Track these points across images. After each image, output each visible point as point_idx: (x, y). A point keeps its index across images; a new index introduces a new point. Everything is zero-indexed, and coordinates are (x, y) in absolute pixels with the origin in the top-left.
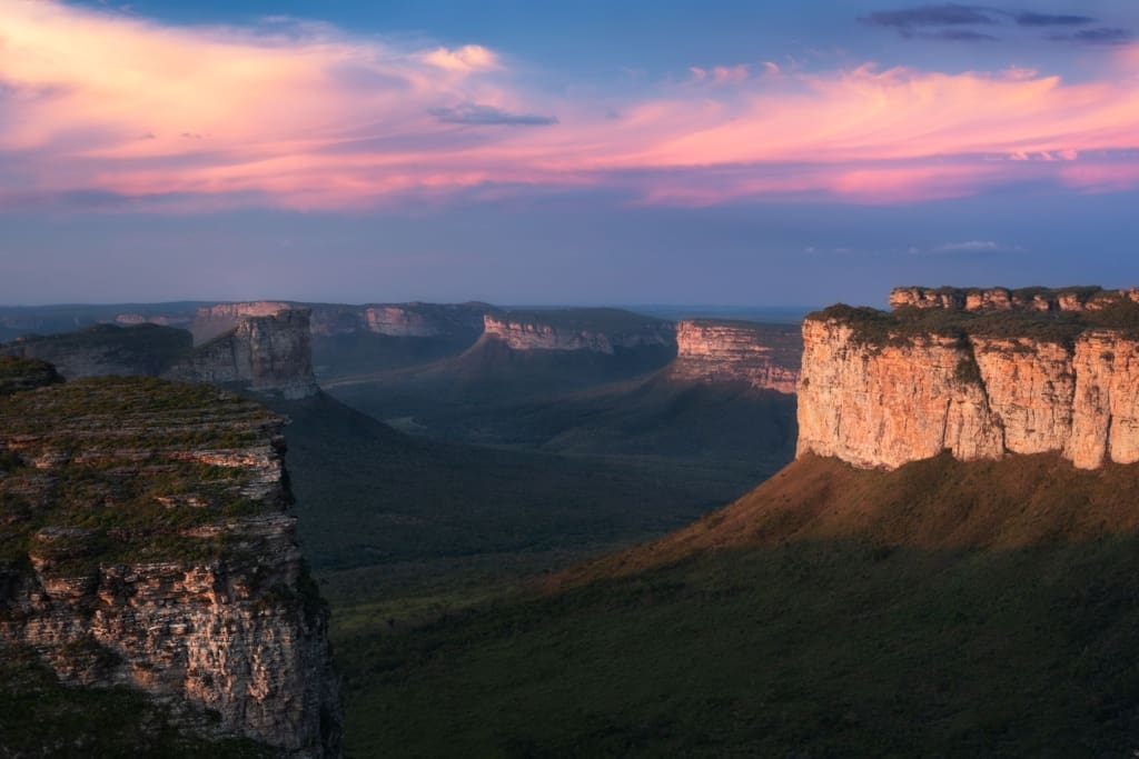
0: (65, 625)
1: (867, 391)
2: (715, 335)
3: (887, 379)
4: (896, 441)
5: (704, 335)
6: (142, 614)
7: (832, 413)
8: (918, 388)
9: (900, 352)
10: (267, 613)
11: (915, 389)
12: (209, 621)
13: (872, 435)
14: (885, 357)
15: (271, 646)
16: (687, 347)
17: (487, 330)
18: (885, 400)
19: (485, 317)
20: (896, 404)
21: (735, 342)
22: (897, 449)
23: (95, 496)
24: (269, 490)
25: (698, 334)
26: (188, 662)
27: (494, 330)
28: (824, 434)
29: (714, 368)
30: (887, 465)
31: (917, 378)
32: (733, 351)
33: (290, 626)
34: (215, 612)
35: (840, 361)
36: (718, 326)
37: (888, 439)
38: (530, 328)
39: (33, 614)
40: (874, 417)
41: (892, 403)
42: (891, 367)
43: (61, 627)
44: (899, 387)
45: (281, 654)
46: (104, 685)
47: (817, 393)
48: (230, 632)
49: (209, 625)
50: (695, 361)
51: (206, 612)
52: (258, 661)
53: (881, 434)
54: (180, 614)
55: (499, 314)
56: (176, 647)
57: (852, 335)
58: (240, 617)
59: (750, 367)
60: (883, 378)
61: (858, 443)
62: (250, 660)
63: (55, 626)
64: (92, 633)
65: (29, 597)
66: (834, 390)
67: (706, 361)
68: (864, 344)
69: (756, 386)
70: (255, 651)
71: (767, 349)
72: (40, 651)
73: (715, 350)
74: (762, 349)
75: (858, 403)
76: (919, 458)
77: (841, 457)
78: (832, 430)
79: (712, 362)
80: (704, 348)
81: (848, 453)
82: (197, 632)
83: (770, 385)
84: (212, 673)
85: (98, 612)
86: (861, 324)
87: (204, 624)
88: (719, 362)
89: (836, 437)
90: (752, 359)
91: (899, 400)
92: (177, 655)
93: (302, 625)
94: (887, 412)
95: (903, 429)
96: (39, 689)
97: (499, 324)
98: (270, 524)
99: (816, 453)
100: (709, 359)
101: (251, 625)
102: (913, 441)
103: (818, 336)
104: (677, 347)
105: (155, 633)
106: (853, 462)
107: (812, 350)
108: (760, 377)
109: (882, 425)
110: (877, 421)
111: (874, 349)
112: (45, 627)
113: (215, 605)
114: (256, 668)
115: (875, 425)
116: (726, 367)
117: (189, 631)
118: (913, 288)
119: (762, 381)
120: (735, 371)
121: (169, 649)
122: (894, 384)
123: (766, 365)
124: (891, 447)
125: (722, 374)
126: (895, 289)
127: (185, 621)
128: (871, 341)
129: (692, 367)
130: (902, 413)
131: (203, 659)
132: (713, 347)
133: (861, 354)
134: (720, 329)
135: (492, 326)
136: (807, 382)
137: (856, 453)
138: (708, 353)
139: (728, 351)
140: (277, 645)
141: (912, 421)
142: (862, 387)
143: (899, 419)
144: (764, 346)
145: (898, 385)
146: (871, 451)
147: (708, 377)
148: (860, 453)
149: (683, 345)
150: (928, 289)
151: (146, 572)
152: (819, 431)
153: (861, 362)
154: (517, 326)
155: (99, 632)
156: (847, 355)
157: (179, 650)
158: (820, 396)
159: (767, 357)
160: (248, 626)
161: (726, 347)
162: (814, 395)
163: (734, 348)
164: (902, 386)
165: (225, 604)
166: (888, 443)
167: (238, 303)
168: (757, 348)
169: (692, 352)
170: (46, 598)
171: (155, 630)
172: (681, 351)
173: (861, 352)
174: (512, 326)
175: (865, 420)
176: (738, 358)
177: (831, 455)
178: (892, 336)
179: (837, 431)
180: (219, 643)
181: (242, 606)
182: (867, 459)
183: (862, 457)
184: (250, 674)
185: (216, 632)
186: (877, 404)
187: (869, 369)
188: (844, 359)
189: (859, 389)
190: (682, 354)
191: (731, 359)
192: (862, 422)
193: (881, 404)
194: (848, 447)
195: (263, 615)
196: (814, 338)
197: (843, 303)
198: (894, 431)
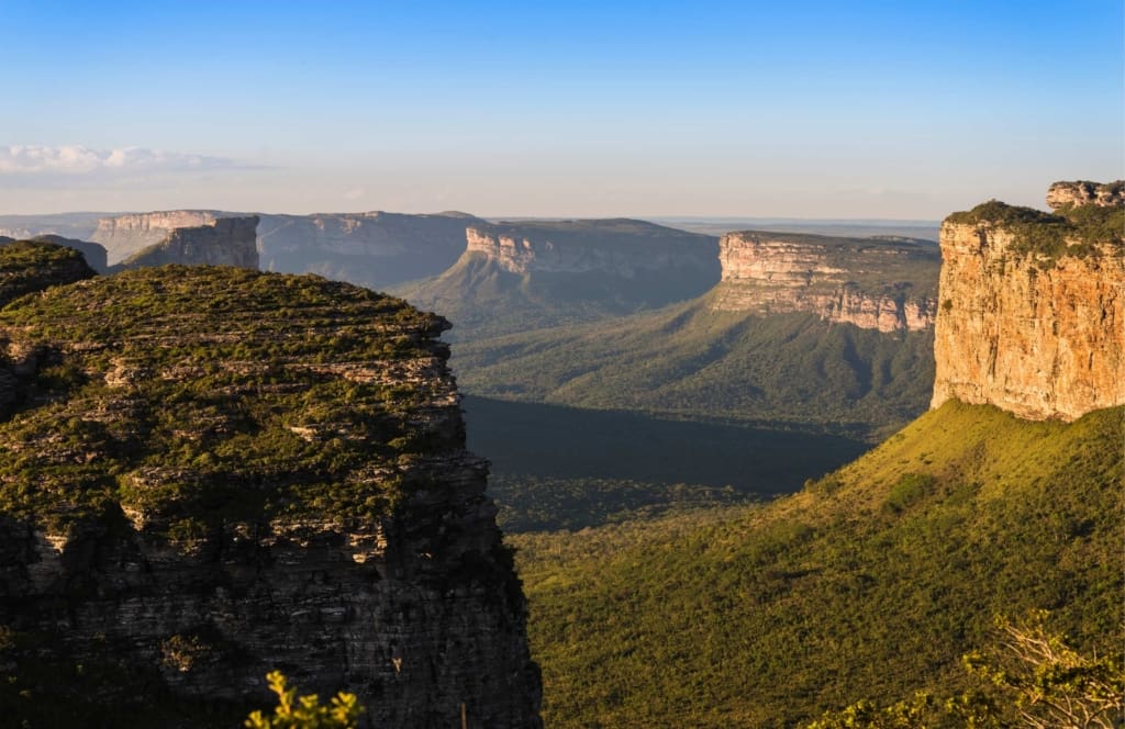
0: (174, 608)
1: (1034, 317)
2: (772, 252)
3: (1065, 300)
4: (1077, 382)
5: (756, 253)
6: (282, 592)
7: (985, 347)
8: (1108, 312)
9: (1082, 264)
10: (459, 592)
11: (1104, 313)
12: (377, 604)
13: (1043, 375)
14: (1061, 269)
15: (464, 640)
16: (734, 268)
17: (470, 248)
18: (1061, 328)
19: (468, 231)
20: (1077, 334)
21: (797, 262)
22: (1078, 393)
23: (203, 425)
24: (445, 417)
25: (749, 252)
26: (346, 661)
27: (479, 247)
28: (974, 374)
29: (770, 296)
30: (1064, 415)
31: (1106, 298)
32: (796, 274)
33: (490, 611)
34: (386, 590)
35: (996, 276)
36: (777, 241)
37: (1065, 379)
38: (526, 244)
39: (129, 591)
40: (1043, 350)
41: (1072, 331)
42: (1069, 284)
43: (167, 610)
44: (1081, 311)
45: (479, 652)
46: (228, 693)
47: (963, 320)
48: (407, 619)
49: (378, 609)
50: (745, 287)
51: (371, 591)
52: (446, 662)
53: (1055, 373)
54: (336, 594)
55: (484, 227)
56: (330, 641)
57: (1013, 242)
58: (421, 599)
59: (818, 294)
60: (1059, 298)
61: (1021, 386)
62: (434, 662)
63: (159, 609)
64: (211, 620)
65: (123, 565)
66: (988, 315)
67: (760, 287)
68: (1030, 254)
69: (826, 320)
70: (442, 647)
71: (838, 270)
72: (140, 644)
73: (772, 273)
74: (833, 271)
75: (1023, 331)
76: (1109, 405)
77: (998, 404)
78: (985, 368)
79: (768, 288)
80: (757, 270)
81: (1009, 399)
82: (361, 620)
83: (844, 318)
84: (382, 679)
85: (220, 590)
86: (1026, 227)
87: (370, 608)
88: (777, 288)
89: (990, 378)
90: (820, 285)
91: (1081, 328)
92: (332, 652)
93: (505, 611)
94: (1064, 343)
95: (1086, 366)
96: (140, 698)
97: (486, 240)
98: (457, 465)
99: (963, 400)
100: (764, 284)
101: (438, 611)
102: (1101, 382)
103: (964, 244)
104: (720, 269)
105: (301, 621)
106: (1015, 410)
107: (956, 262)
108: (831, 307)
109: (1056, 363)
110: (1049, 356)
111: (1044, 259)
112: (144, 609)
113: (386, 581)
114: (443, 672)
115: (1047, 362)
116: (786, 295)
117: (349, 618)
118: (1079, 182)
119: (835, 312)
120: (799, 298)
121: (319, 643)
122: (1073, 307)
123: (840, 291)
124: (1070, 391)
125: (782, 304)
126: (1055, 184)
127: (343, 603)
128: (1042, 250)
129: (740, 294)
130: (1086, 344)
131: (369, 657)
132: (770, 268)
133: (1027, 267)
134: (777, 244)
135: (475, 242)
136: (948, 305)
137: (1020, 399)
138: (762, 277)
139: (789, 273)
140: (473, 639)
141: (1099, 355)
142: (1029, 311)
143: (1081, 353)
144: (838, 267)
145: (1079, 308)
146: (1041, 396)
147: (762, 307)
148: (1025, 400)
149: (729, 266)
150: (1099, 185)
151: (290, 533)
152: (965, 369)
153: (1026, 278)
154: (510, 242)
155: (220, 619)
156: (1007, 269)
157: (334, 645)
158: (969, 323)
159: (840, 281)
160: (433, 611)
161: (787, 268)
162: (959, 323)
163: (797, 269)
164: (1086, 309)
165: (398, 579)
166: (1066, 386)
167: (150, 214)
168: (827, 270)
169: (741, 275)
170: (147, 567)
171: (301, 615)
172: (725, 274)
173: (1026, 265)
174: (502, 242)
175: (1032, 355)
176: (802, 282)
177: (984, 401)
178: (1070, 243)
179: (992, 370)
180: (392, 636)
181: (423, 583)
182: (1035, 407)
183: (1028, 404)
184: (435, 681)
185: (388, 619)
186: (1049, 333)
187: (1037, 287)
188: (1002, 273)
189: (1025, 314)
190: (728, 278)
191: (793, 284)
192: (1027, 357)
193: (1055, 333)
194: (1007, 391)
195: (453, 596)
196: (959, 248)
197: (998, 199)
198: (1074, 369)
